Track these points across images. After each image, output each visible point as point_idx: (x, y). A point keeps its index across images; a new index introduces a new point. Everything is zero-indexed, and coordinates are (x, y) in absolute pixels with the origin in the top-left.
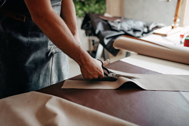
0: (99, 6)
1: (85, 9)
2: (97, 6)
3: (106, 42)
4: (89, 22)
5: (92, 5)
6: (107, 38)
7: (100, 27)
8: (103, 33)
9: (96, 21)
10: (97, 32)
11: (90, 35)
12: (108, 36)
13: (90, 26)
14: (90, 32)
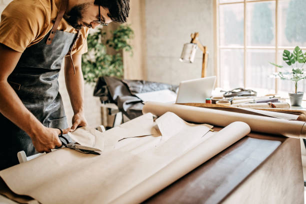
0: (115, 67)
1: (97, 72)
2: (111, 67)
3: (126, 107)
4: (105, 87)
5: (106, 66)
6: (127, 104)
7: (117, 93)
8: (122, 98)
9: (112, 85)
10: (115, 98)
11: (106, 102)
12: (128, 102)
13: (106, 91)
14: (106, 98)
